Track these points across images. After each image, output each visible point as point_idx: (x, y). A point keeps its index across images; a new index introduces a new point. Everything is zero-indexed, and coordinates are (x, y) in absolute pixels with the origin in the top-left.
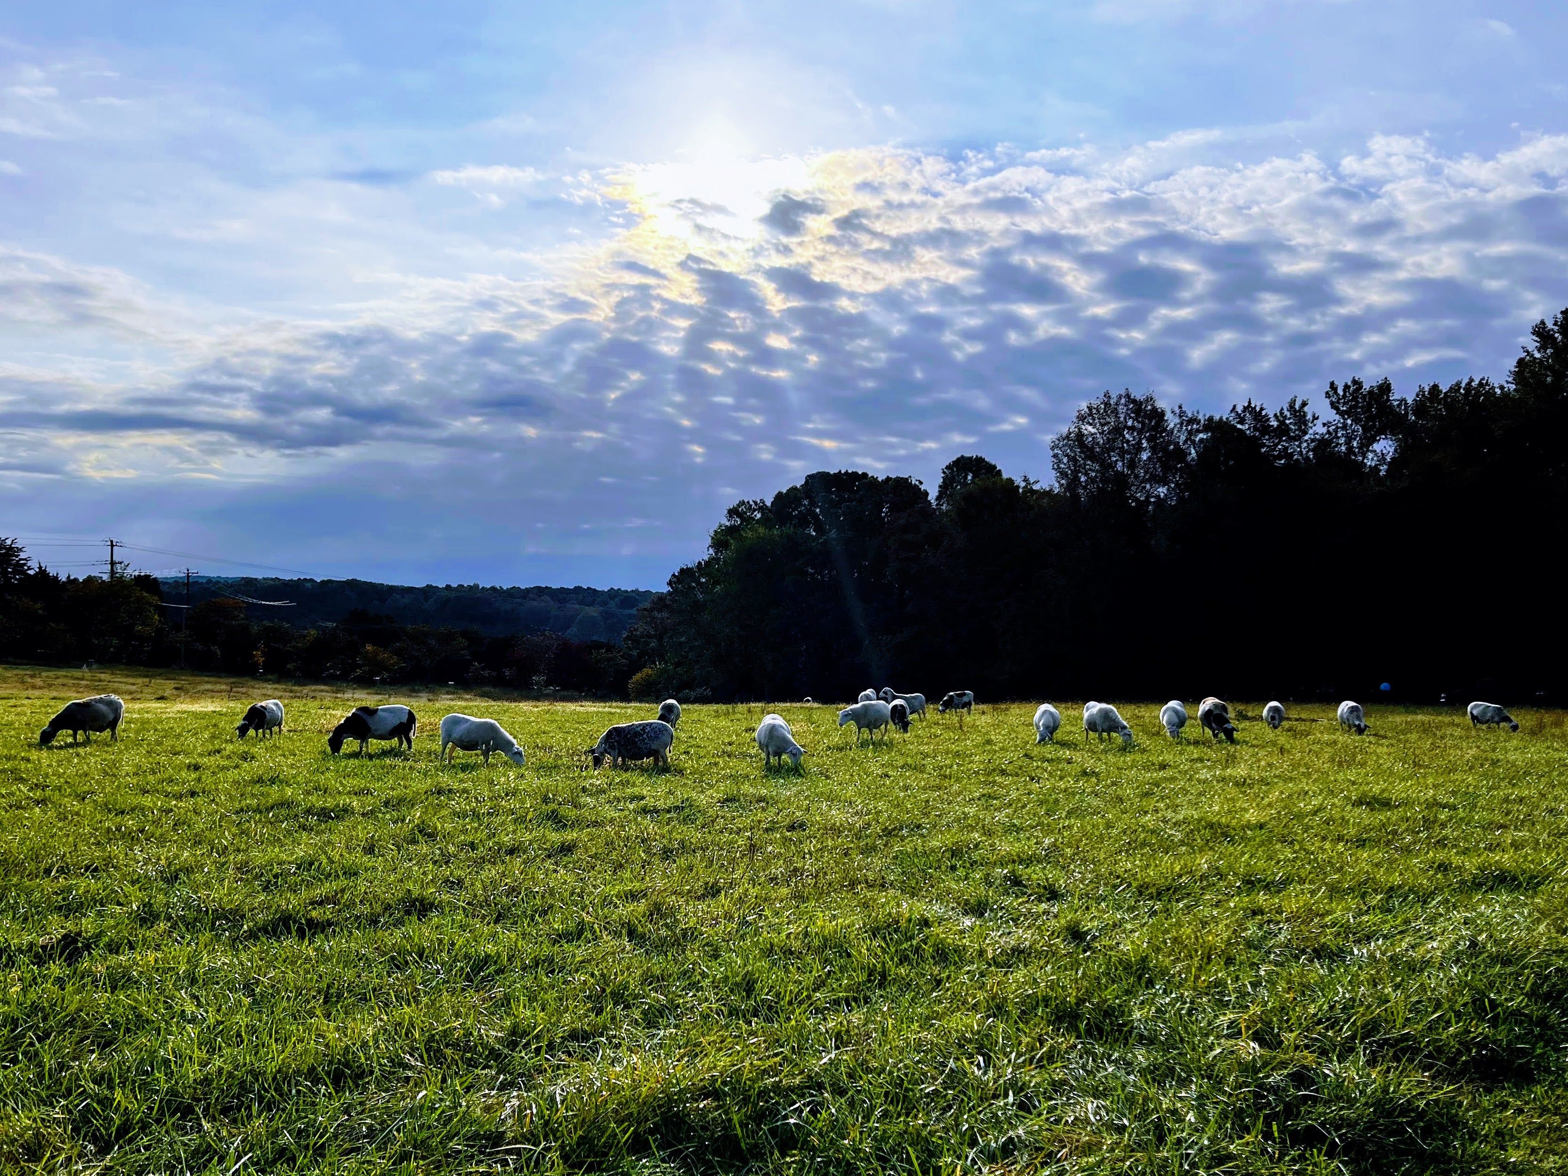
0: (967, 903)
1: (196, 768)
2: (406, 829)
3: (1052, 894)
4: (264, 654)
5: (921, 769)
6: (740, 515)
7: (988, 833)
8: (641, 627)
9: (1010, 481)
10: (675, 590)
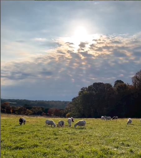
0: (115, 147)
1: (3, 127)
2: (34, 135)
3: (128, 146)
4: (12, 111)
5: (110, 128)
6: (83, 89)
7: (119, 137)
8: (68, 107)
9: (125, 84)
10: (73, 101)
